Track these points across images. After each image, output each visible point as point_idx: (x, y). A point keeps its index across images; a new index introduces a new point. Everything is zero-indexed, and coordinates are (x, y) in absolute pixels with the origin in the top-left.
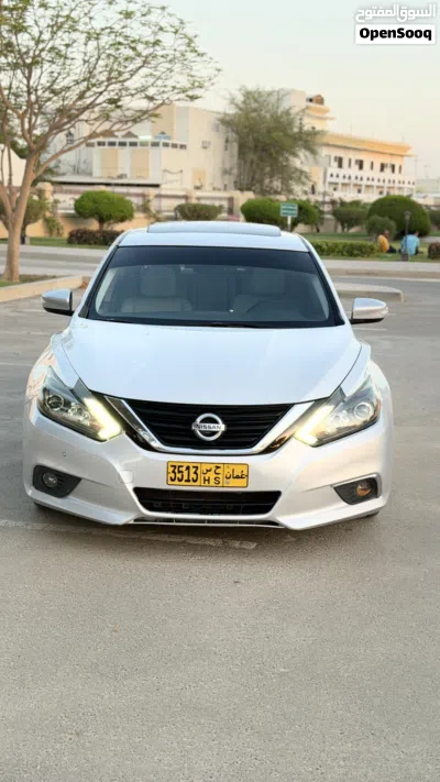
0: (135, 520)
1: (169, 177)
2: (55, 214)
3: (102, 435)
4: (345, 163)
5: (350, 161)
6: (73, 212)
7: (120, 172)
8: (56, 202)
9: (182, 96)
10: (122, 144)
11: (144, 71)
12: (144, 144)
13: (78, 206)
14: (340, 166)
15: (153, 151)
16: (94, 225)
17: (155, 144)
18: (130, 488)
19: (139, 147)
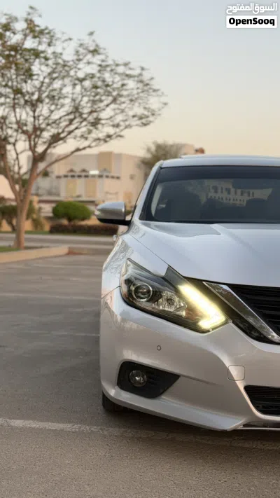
0: (244, 426)
1: (109, 196)
2: (40, 216)
3: (204, 324)
4: (219, 190)
5: (222, 189)
6: (51, 215)
7: (78, 193)
8: (40, 208)
9: (139, 122)
10: (80, 176)
11: (113, 106)
12: (93, 176)
13: (55, 211)
14: (216, 192)
15: (99, 181)
16: (65, 222)
17: (100, 176)
18: (241, 385)
19: (89, 178)
